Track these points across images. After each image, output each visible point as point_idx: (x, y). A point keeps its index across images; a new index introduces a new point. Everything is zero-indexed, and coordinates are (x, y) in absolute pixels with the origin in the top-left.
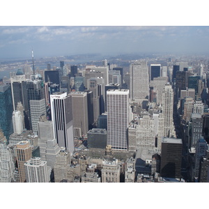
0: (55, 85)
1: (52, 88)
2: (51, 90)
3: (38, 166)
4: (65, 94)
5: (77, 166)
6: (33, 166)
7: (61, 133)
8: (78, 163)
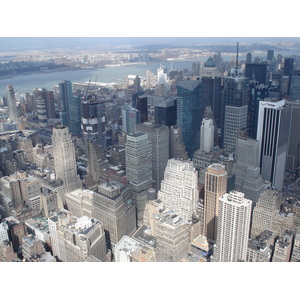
0: (262, 86)
1: (257, 90)
2: (256, 93)
3: (240, 206)
4: (282, 103)
5: (290, 215)
6: (231, 203)
7: (268, 159)
8: (292, 212)
